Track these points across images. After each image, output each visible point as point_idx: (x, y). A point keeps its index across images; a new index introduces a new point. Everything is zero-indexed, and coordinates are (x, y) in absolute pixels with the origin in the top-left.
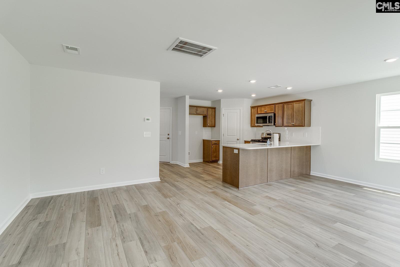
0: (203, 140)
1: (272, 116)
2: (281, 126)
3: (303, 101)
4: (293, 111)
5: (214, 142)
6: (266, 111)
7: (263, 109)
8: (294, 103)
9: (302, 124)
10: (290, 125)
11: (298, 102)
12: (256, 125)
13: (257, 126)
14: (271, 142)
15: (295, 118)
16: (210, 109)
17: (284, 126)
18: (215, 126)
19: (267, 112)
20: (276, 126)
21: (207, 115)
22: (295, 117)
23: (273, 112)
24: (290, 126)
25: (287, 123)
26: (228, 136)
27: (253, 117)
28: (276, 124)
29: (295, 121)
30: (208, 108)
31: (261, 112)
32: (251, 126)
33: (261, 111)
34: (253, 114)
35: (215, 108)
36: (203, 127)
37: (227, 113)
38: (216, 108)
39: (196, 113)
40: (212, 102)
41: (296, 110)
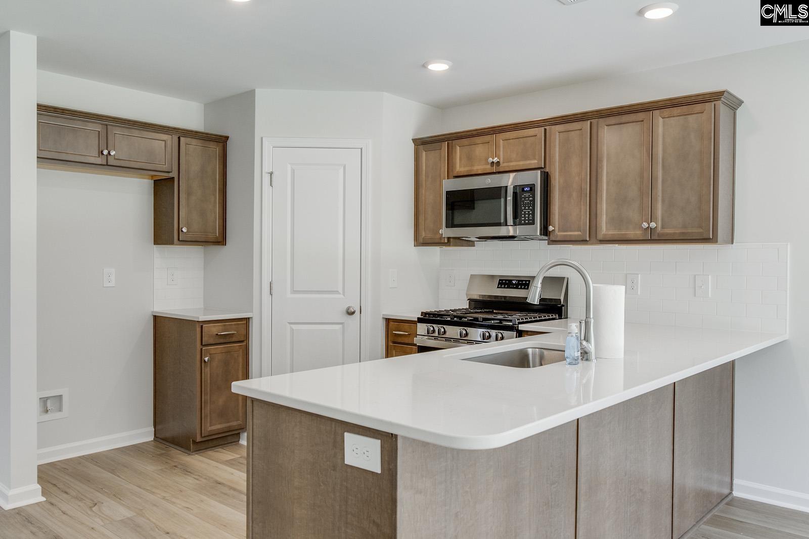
0: (155, 317)
1: (532, 188)
2: (583, 242)
3: (709, 101)
4: (652, 157)
5: (215, 329)
6: (496, 160)
7: (480, 150)
8: (657, 113)
9: (701, 227)
10: (632, 233)
11: (676, 111)
12: (446, 232)
13: (449, 238)
14: (584, 343)
15: (660, 199)
16: (194, 142)
17: (600, 237)
18: (221, 240)
19: (504, 166)
20: (552, 238)
21: (174, 174)
22: (663, 191)
23: (534, 163)
24: (632, 237)
25: (617, 220)
26: (295, 292)
27: (428, 196)
28: (551, 228)
29: (659, 213)
30: (181, 133)
31: (472, 165)
32: (416, 238)
33: (470, 158)
34: (427, 176)
35: (222, 140)
36: (156, 242)
37: (289, 167)
38: (227, 138)
39: (99, 161)
40: (205, 105)
41: (664, 151)
